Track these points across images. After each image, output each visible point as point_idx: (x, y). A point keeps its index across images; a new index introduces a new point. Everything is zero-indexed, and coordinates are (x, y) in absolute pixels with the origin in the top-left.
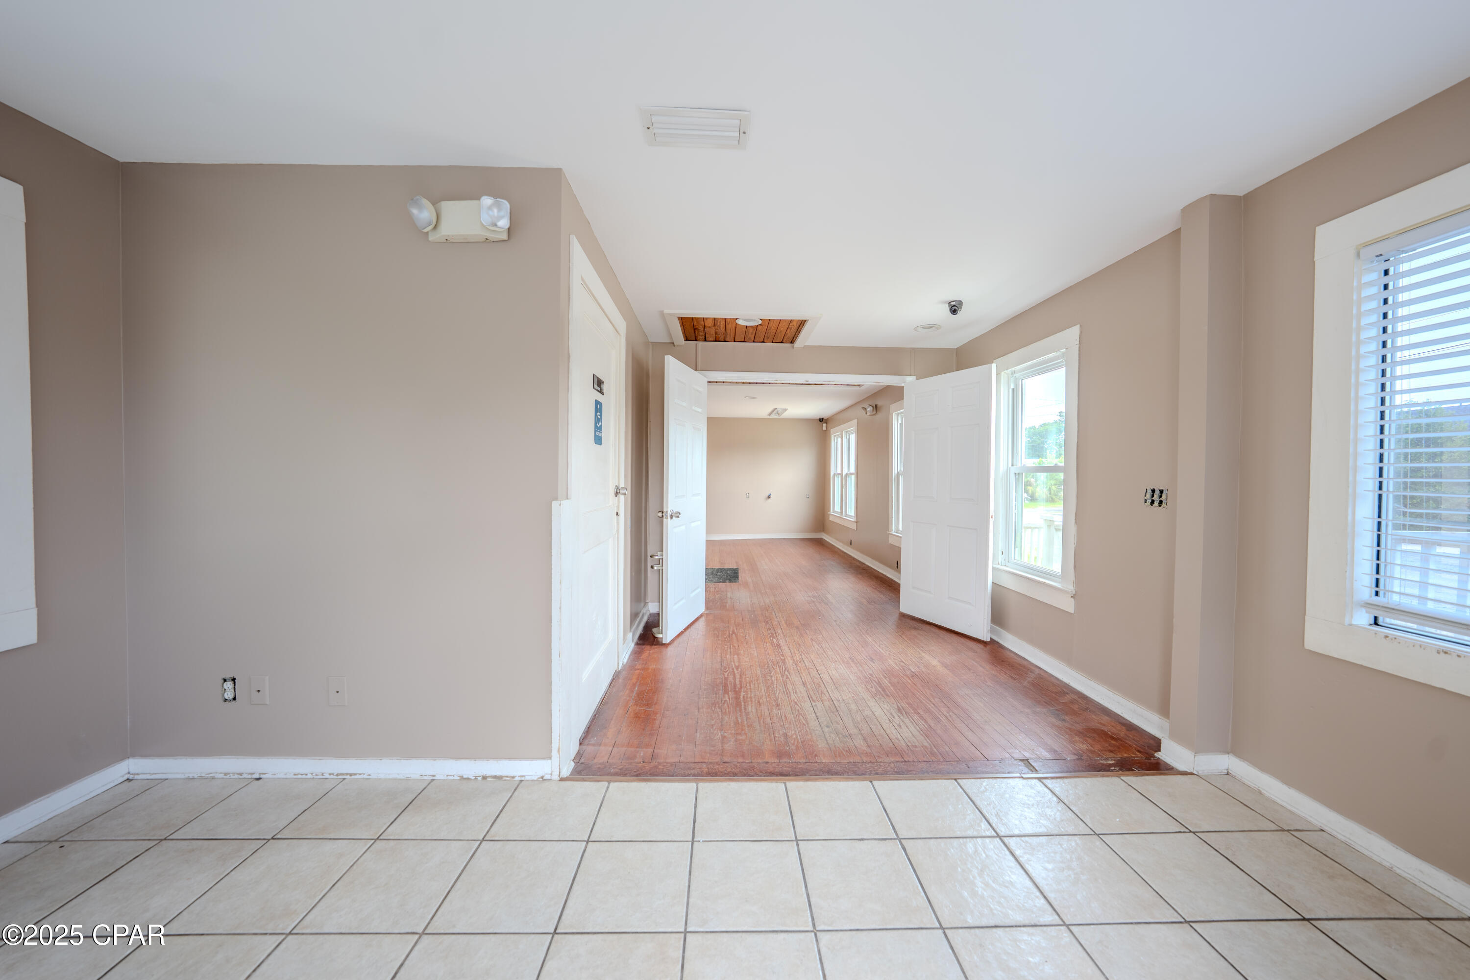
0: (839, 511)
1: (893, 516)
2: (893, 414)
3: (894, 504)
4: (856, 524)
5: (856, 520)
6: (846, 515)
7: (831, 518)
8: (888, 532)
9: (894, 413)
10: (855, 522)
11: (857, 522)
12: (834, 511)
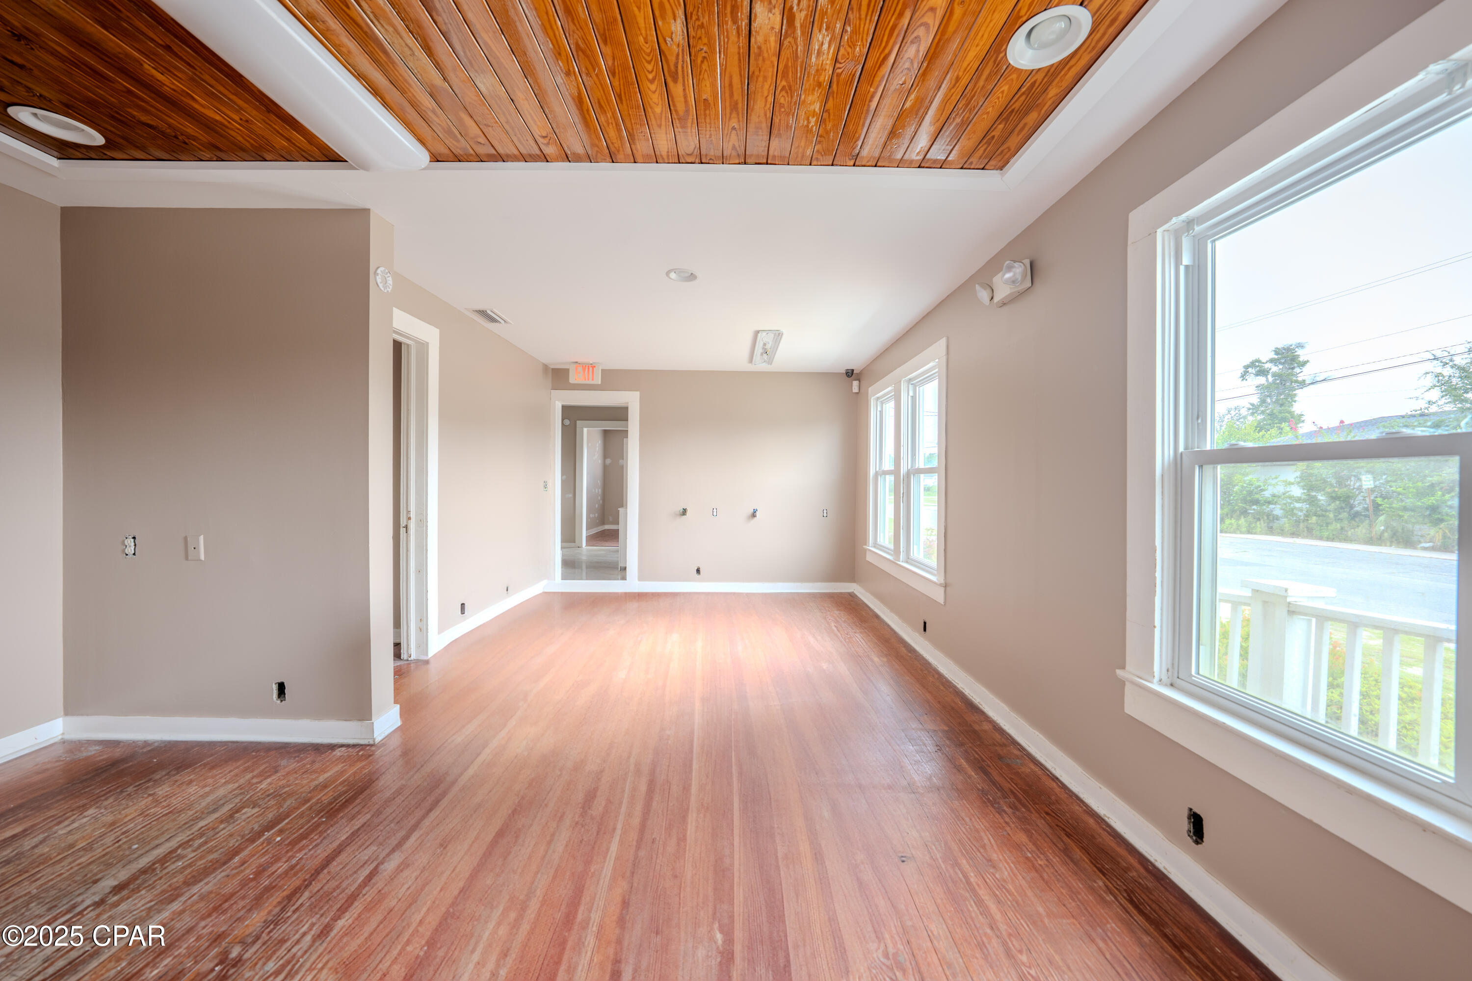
0: (892, 546)
1: (1157, 622)
2: (1152, 235)
3: (1158, 575)
4: (942, 589)
5: (942, 581)
6: (908, 560)
7: (869, 558)
8: (1119, 672)
9: (1159, 232)
10: (941, 585)
11: (946, 586)
12: (876, 545)
